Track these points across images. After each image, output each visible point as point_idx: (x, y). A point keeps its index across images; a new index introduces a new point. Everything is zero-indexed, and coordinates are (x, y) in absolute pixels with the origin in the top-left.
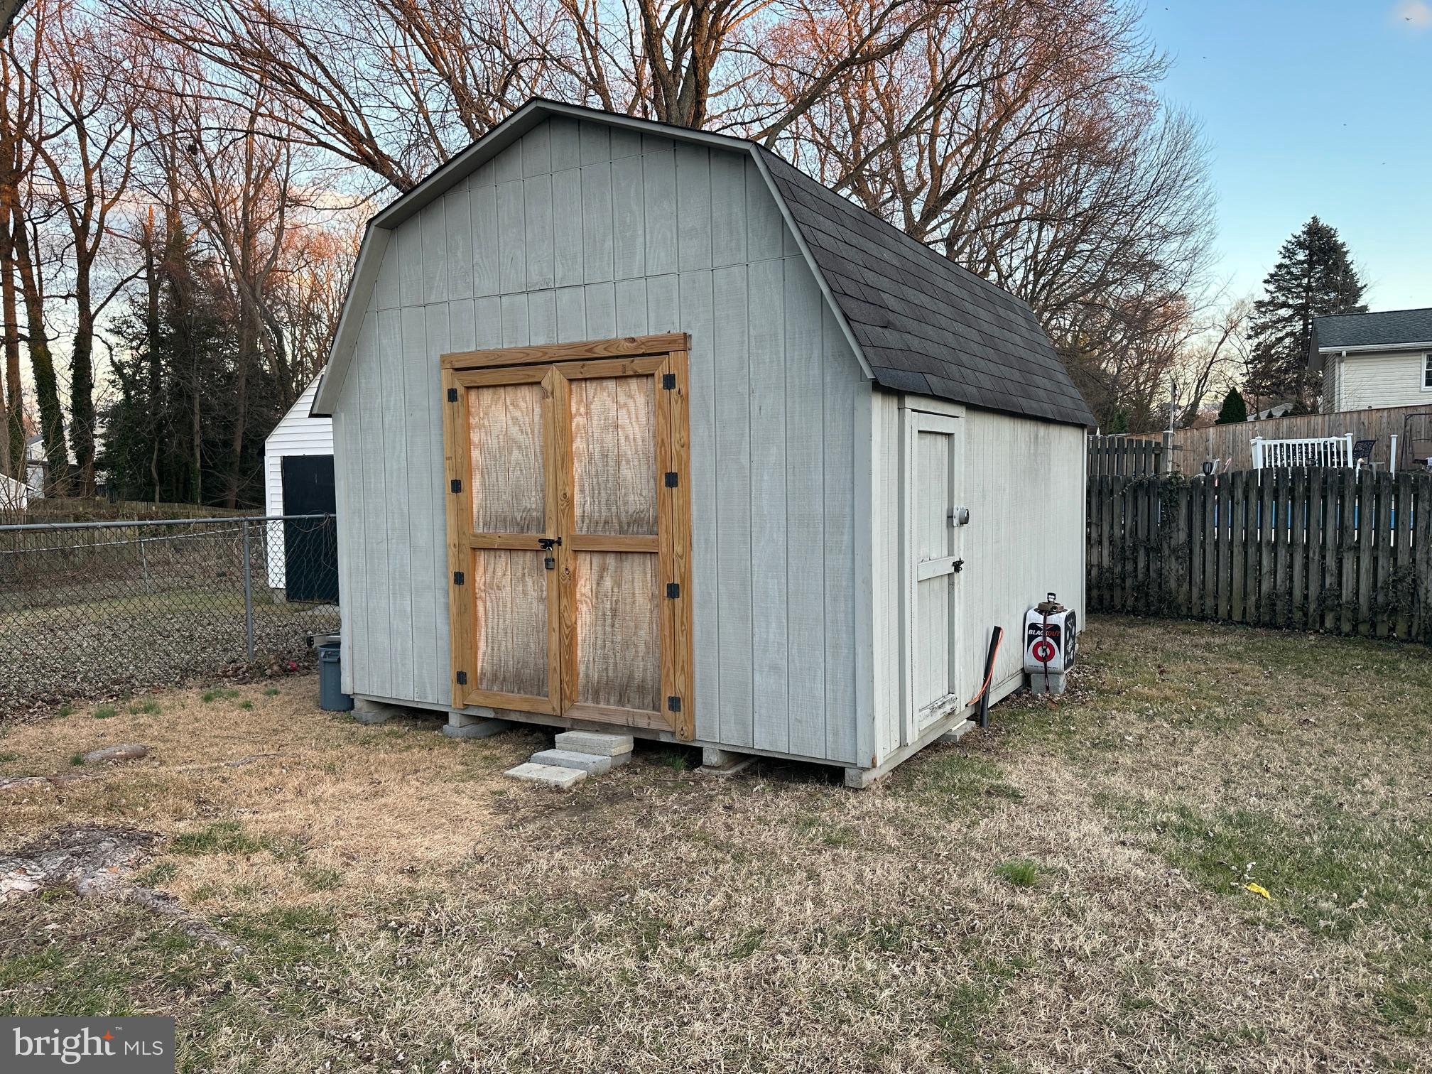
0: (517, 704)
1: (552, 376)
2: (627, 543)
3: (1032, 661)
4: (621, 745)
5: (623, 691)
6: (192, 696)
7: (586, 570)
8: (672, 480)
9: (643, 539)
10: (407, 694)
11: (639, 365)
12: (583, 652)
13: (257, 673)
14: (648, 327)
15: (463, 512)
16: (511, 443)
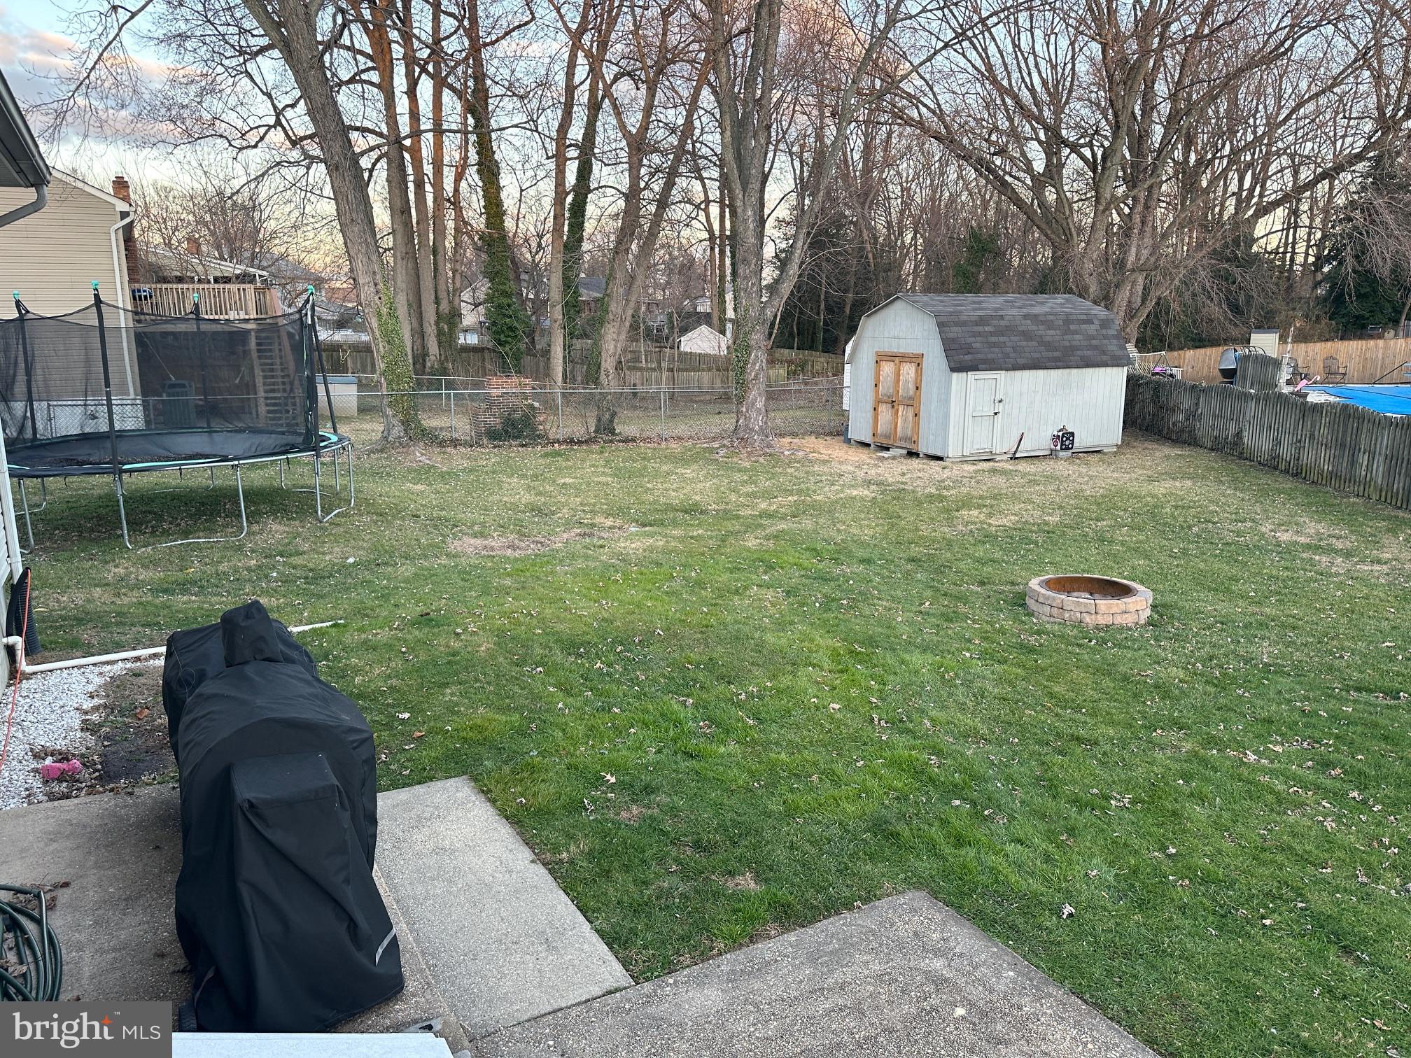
0: (885, 441)
1: (897, 360)
2: (909, 403)
3: (1053, 447)
4: (905, 452)
5: (906, 439)
6: (813, 437)
7: (901, 408)
8: (917, 388)
9: (910, 402)
10: (863, 439)
11: (914, 360)
12: (899, 429)
13: (830, 434)
14: (917, 351)
15: (877, 392)
16: (888, 376)
